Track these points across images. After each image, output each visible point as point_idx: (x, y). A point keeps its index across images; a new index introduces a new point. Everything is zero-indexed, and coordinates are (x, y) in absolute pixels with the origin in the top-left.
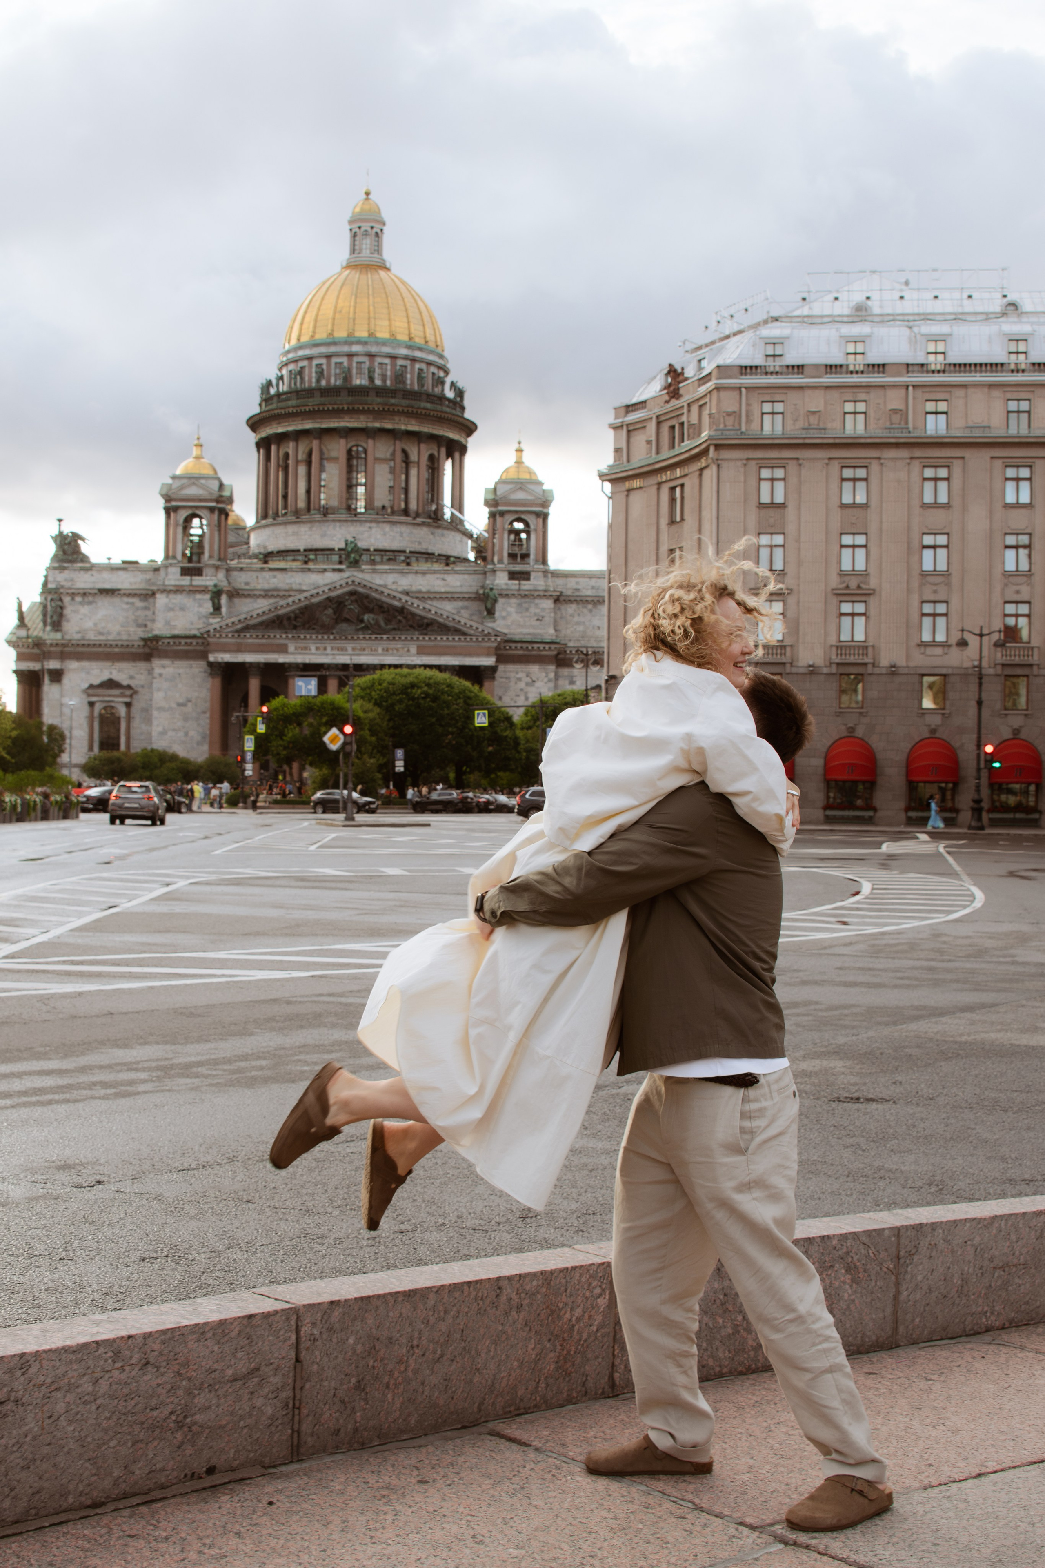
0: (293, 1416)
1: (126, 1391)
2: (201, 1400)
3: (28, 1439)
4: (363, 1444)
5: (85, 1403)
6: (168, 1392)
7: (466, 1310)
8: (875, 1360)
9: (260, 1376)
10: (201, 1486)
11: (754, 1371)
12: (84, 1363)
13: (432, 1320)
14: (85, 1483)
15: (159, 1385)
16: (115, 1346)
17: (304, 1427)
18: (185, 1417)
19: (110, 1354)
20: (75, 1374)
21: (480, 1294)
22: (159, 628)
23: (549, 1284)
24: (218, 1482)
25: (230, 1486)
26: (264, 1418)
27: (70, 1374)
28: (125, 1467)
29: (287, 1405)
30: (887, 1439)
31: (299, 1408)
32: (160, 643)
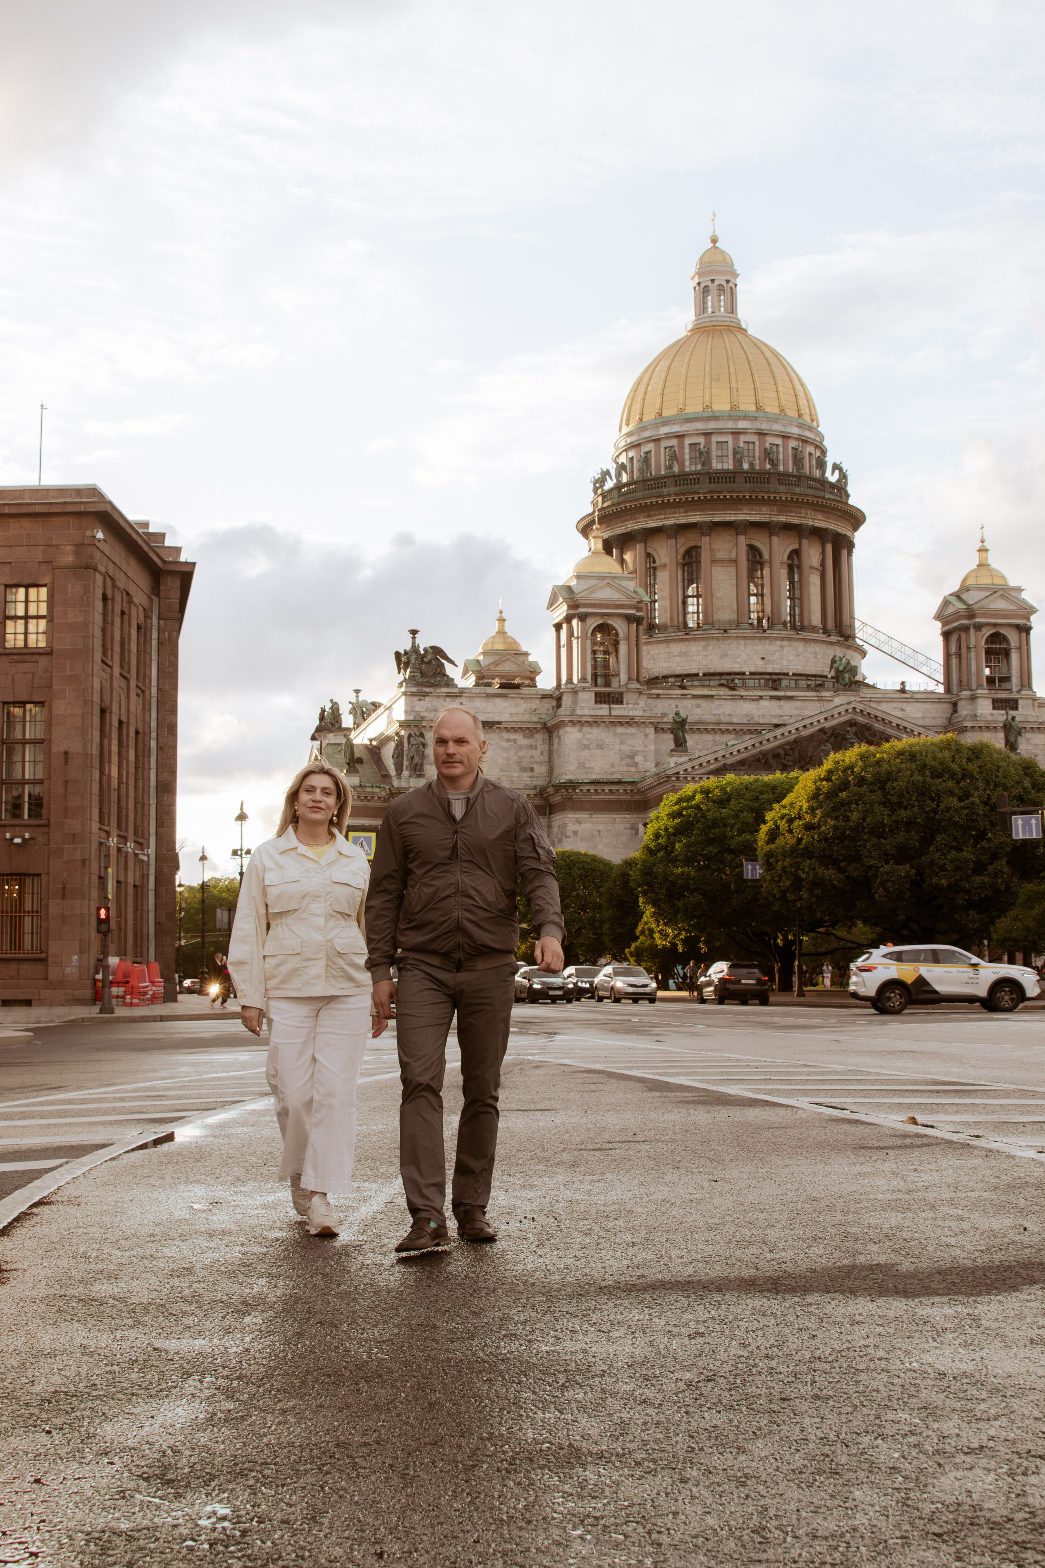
22: (569, 772)
32: (578, 791)
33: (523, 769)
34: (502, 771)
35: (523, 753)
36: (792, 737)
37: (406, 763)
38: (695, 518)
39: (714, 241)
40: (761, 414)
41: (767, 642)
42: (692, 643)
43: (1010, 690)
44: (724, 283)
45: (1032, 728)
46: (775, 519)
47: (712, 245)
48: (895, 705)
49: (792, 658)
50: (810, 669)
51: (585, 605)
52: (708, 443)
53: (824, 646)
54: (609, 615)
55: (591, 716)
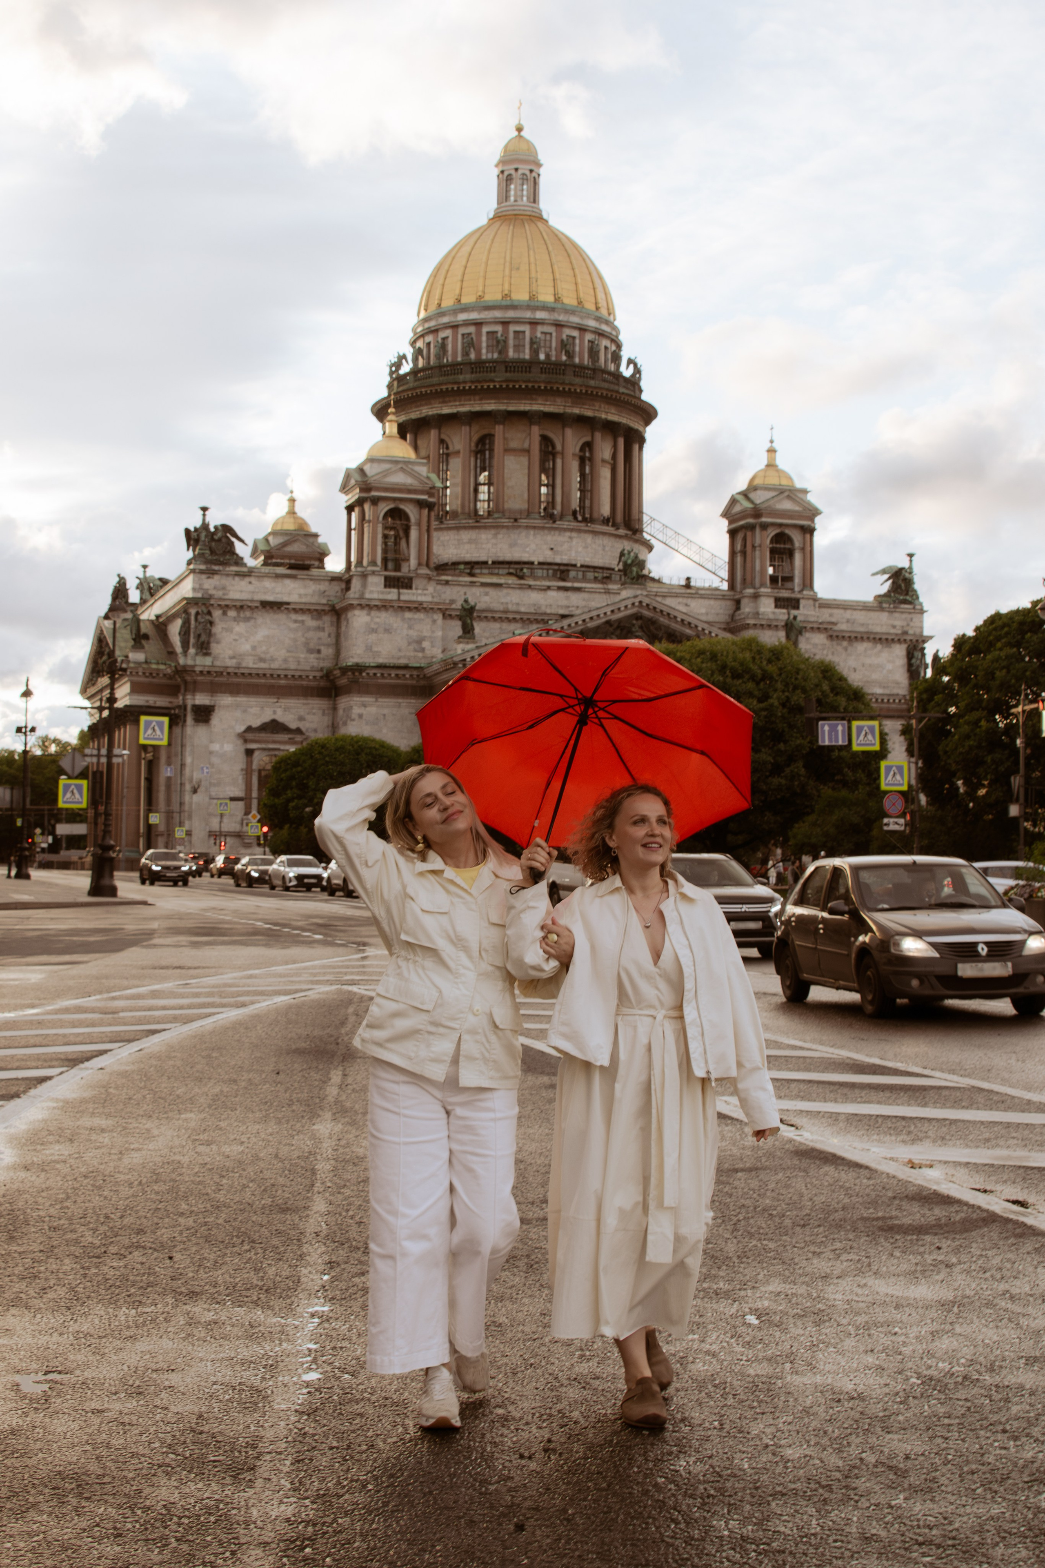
22: (357, 655)
32: (364, 674)
33: (310, 651)
34: (289, 651)
35: (310, 634)
36: (579, 628)
37: (192, 641)
38: (490, 406)
39: (519, 129)
40: (559, 306)
41: (557, 533)
42: (482, 531)
43: (792, 590)
44: (528, 173)
45: (812, 628)
46: (569, 410)
47: (516, 133)
48: (680, 600)
49: (580, 549)
50: (598, 561)
51: (378, 489)
52: (506, 332)
53: (612, 539)
54: (401, 500)
55: (381, 600)
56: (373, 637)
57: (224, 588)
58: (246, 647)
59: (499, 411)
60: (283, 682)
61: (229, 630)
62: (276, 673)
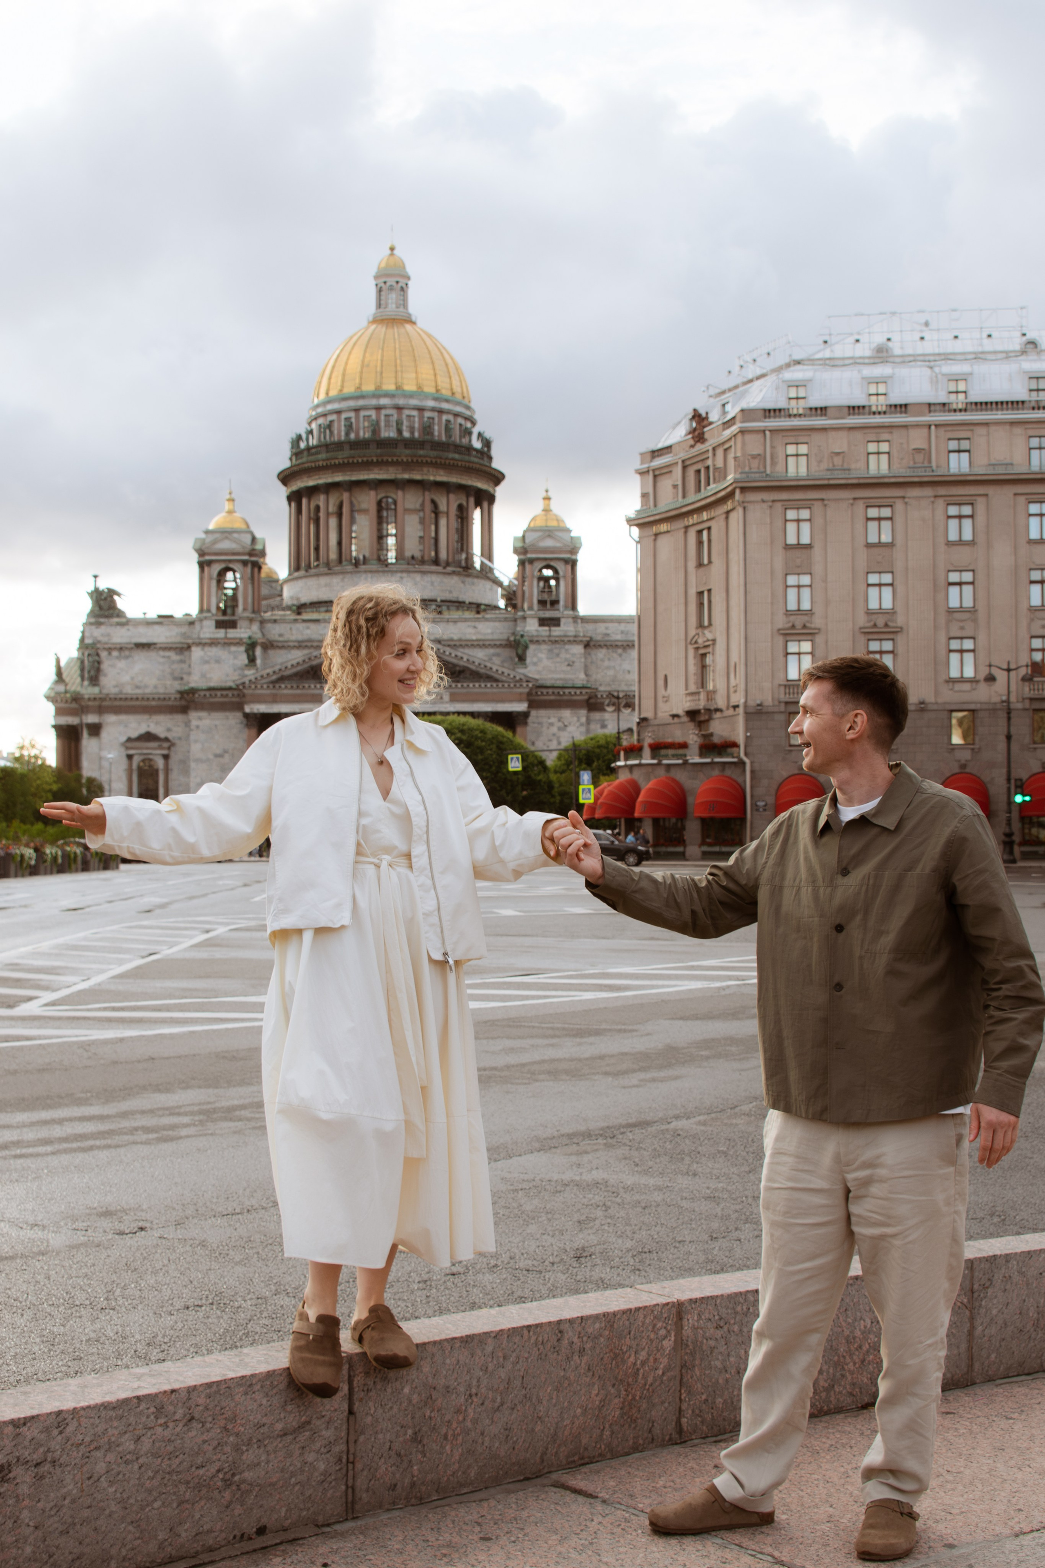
0: (347, 1471)
1: (170, 1448)
2: (249, 1456)
3: (67, 1502)
4: (421, 1499)
5: (127, 1462)
6: (215, 1448)
7: (526, 1355)
8: (951, 1398)
9: (311, 1429)
10: (251, 1548)
11: (827, 1413)
12: (124, 1420)
13: (491, 1367)
14: (128, 1547)
15: (204, 1442)
16: (158, 1401)
17: (358, 1483)
18: (233, 1475)
19: (152, 1410)
20: (116, 1432)
21: (540, 1339)
22: (195, 681)
23: (612, 1326)
24: (269, 1543)
25: (282, 1547)
26: (316, 1474)
27: (111, 1431)
28: (171, 1530)
29: (340, 1460)
30: (971, 1483)
31: (353, 1463)
32: (197, 696)
33: (175, 679)
34: (159, 679)
35: (175, 666)
37: (86, 675)
38: (338, 478)
39: (392, 250)
40: (400, 392)
43: (557, 611)
47: (389, 253)
51: (209, 554)
54: (230, 561)
55: (210, 639)
56: (206, 667)
57: (108, 635)
58: (126, 678)
59: (345, 482)
60: (153, 703)
61: (113, 666)
62: (146, 696)
